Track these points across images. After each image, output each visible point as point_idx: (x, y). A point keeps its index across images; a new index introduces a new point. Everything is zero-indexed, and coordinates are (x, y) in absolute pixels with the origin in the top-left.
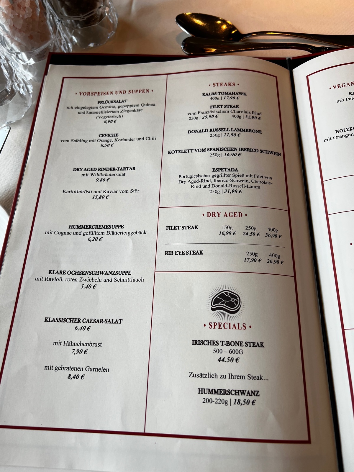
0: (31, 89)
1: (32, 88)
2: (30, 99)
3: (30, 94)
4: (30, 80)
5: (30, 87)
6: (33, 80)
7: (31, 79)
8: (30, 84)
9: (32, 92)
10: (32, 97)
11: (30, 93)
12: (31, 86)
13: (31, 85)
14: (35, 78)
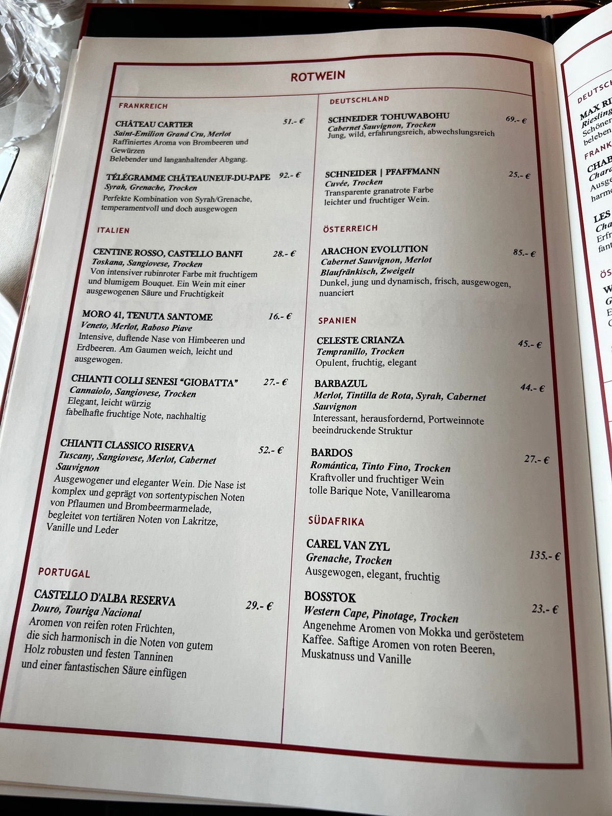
0: (57, 74)
1: (59, 73)
2: (56, 94)
3: (55, 84)
4: (55, 57)
5: (55, 71)
6: (60, 57)
7: (57, 57)
8: (55, 66)
9: (59, 80)
10: (59, 91)
11: (56, 82)
12: (57, 70)
13: (58, 67)
14: (66, 53)
